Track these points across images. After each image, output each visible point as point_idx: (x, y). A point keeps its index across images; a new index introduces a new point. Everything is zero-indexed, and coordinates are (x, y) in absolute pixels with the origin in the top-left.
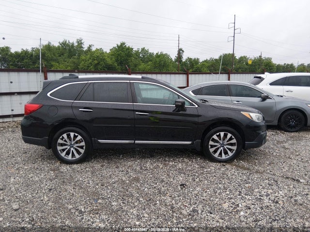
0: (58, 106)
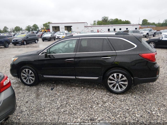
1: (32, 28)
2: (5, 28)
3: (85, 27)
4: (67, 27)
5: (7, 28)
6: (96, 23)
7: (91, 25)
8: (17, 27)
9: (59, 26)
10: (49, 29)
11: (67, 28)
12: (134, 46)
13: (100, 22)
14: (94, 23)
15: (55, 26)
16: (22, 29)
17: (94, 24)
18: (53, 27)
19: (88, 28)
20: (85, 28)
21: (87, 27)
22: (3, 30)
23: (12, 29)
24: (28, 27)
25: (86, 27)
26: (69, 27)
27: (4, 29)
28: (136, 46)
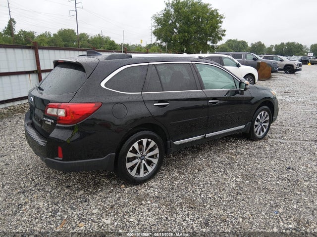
0: (125, 102)
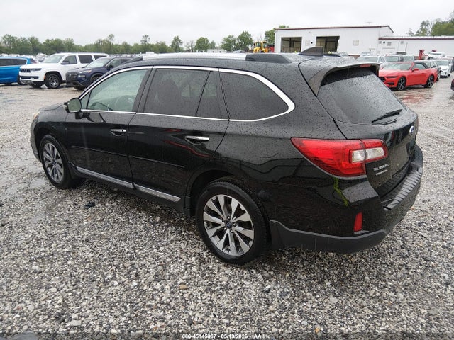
1: (237, 42)
2: (177, 40)
3: (380, 39)
4: (324, 40)
5: (180, 41)
6: (430, 30)
7: (411, 34)
8: (202, 38)
9: (301, 38)
10: (273, 46)
11: (326, 42)
12: (286, 107)
13: (444, 27)
14: (422, 29)
15: (290, 38)
16: (215, 44)
17: (423, 31)
18: (283, 39)
19: (389, 44)
20: (380, 43)
21: (387, 41)
22: (172, 46)
23: (190, 45)
24: (227, 40)
25: (383, 41)
26: (331, 40)
27: (173, 43)
28: (291, 106)
